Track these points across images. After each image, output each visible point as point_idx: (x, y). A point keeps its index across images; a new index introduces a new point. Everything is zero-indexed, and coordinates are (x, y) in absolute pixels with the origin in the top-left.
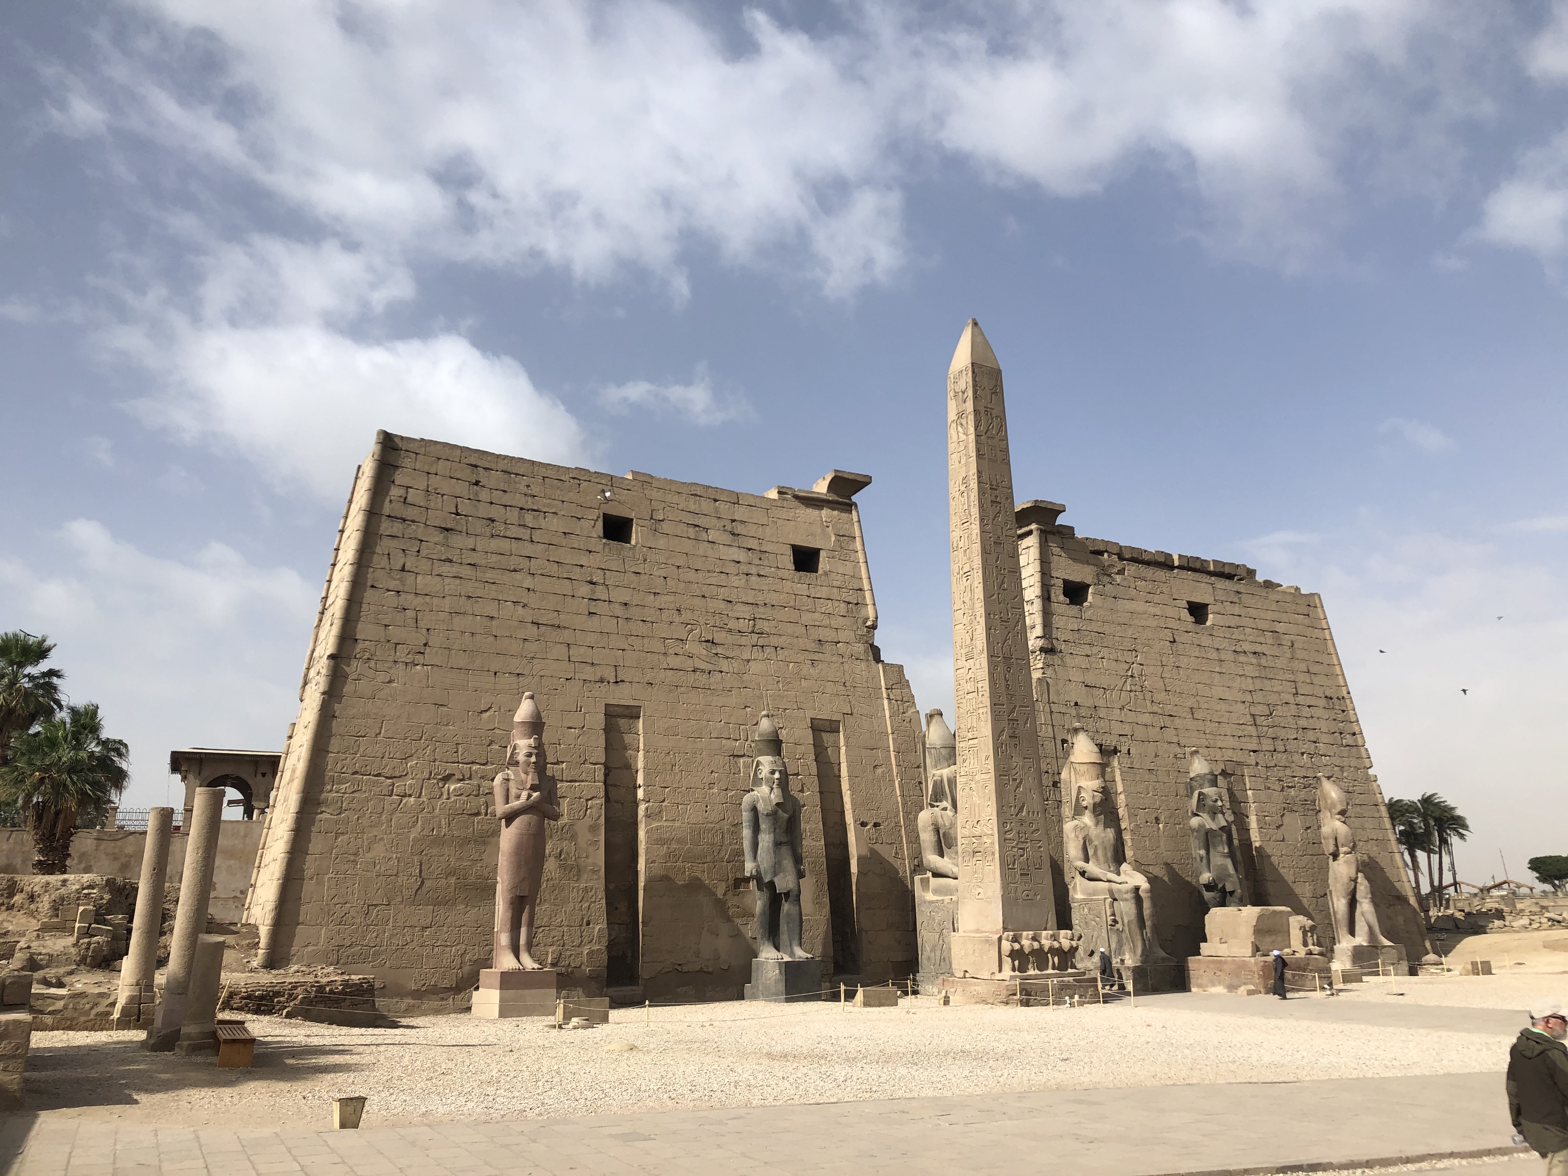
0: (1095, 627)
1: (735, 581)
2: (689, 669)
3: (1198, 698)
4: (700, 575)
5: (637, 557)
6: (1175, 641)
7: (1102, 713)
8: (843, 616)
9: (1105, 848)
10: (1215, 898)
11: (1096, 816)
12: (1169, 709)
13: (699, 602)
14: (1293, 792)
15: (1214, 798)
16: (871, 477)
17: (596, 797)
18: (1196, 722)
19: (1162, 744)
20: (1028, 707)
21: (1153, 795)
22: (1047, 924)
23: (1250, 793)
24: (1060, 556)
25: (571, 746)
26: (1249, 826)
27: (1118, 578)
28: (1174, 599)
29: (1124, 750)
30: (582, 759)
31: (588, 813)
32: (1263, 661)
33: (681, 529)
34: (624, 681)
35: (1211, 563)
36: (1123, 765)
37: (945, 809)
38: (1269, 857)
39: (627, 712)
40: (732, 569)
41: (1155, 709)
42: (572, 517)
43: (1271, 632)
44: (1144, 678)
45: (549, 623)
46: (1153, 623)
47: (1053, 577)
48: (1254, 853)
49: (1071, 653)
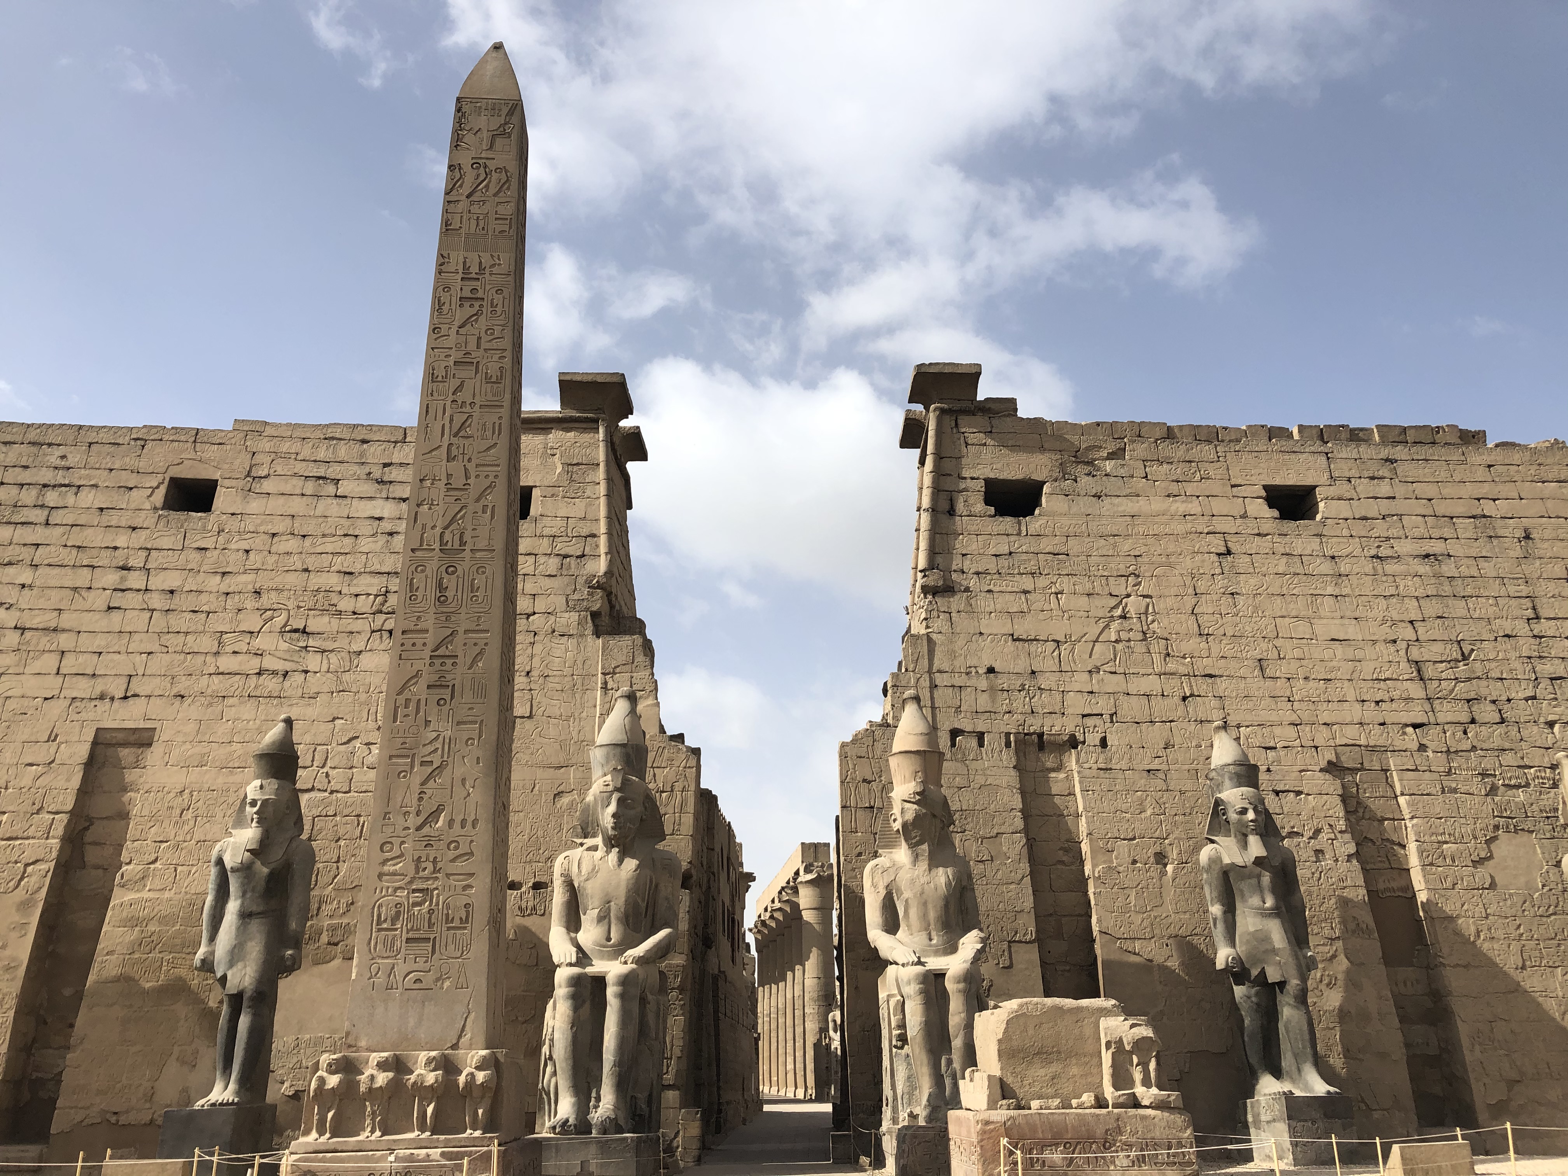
0: (1046, 545)
1: (365, 544)
2: (251, 672)
3: (1279, 642)
4: (308, 541)
5: (210, 528)
6: (1229, 552)
7: (1044, 682)
8: (550, 576)
9: (925, 904)
10: (1249, 997)
11: (912, 846)
12: (1205, 665)
13: (293, 579)
14: (1521, 796)
15: (1238, 807)
16: (623, 375)
17: (42, 860)
18: (1269, 683)
19: (1185, 725)
20: (487, 631)
21: (1154, 814)
22: (460, 1037)
23: (1402, 800)
24: (985, 444)
25: (23, 790)
26: (1407, 863)
27: (1109, 466)
28: (1233, 486)
29: (1093, 739)
30: (36, 807)
31: (22, 883)
32: (1448, 568)
33: (295, 485)
34: (138, 696)
35: (1375, 430)
36: (1086, 766)
37: (595, 848)
38: (1451, 919)
39: (132, 739)
40: (365, 529)
41: (1172, 666)
42: (119, 487)
43: (1470, 517)
44: (1150, 618)
45: (41, 626)
46: (1179, 527)
47: (965, 478)
48: (1421, 914)
49: (989, 591)
